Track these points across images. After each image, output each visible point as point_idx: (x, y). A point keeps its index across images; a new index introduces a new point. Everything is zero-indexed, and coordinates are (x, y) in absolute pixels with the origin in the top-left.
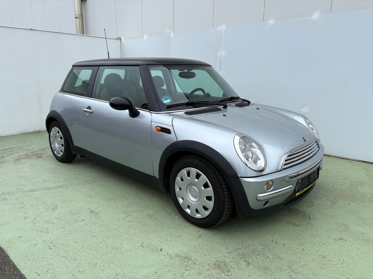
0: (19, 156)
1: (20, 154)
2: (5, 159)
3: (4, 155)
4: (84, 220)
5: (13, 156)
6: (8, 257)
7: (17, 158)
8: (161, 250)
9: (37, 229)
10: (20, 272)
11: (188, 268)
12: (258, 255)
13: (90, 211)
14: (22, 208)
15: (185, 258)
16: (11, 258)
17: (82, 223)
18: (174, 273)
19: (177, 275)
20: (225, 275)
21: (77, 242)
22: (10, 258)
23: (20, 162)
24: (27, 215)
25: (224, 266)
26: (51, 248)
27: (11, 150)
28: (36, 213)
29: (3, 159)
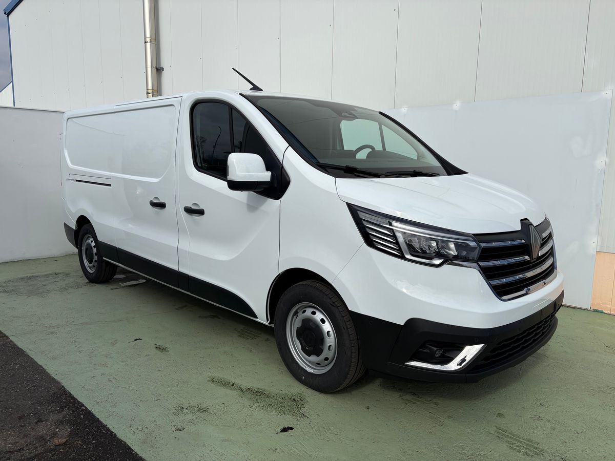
0: (66, 284)
1: (66, 282)
2: (48, 287)
3: (46, 283)
4: (148, 355)
5: (58, 284)
7: (64, 287)
9: (94, 363)
10: (77, 400)
11: (259, 401)
13: (155, 346)
14: (75, 342)
15: (258, 392)
16: (67, 388)
20: (298, 407)
21: (140, 376)
22: (65, 388)
23: (68, 291)
25: (299, 400)
26: (111, 381)
27: (56, 276)
28: (93, 347)
29: (45, 287)
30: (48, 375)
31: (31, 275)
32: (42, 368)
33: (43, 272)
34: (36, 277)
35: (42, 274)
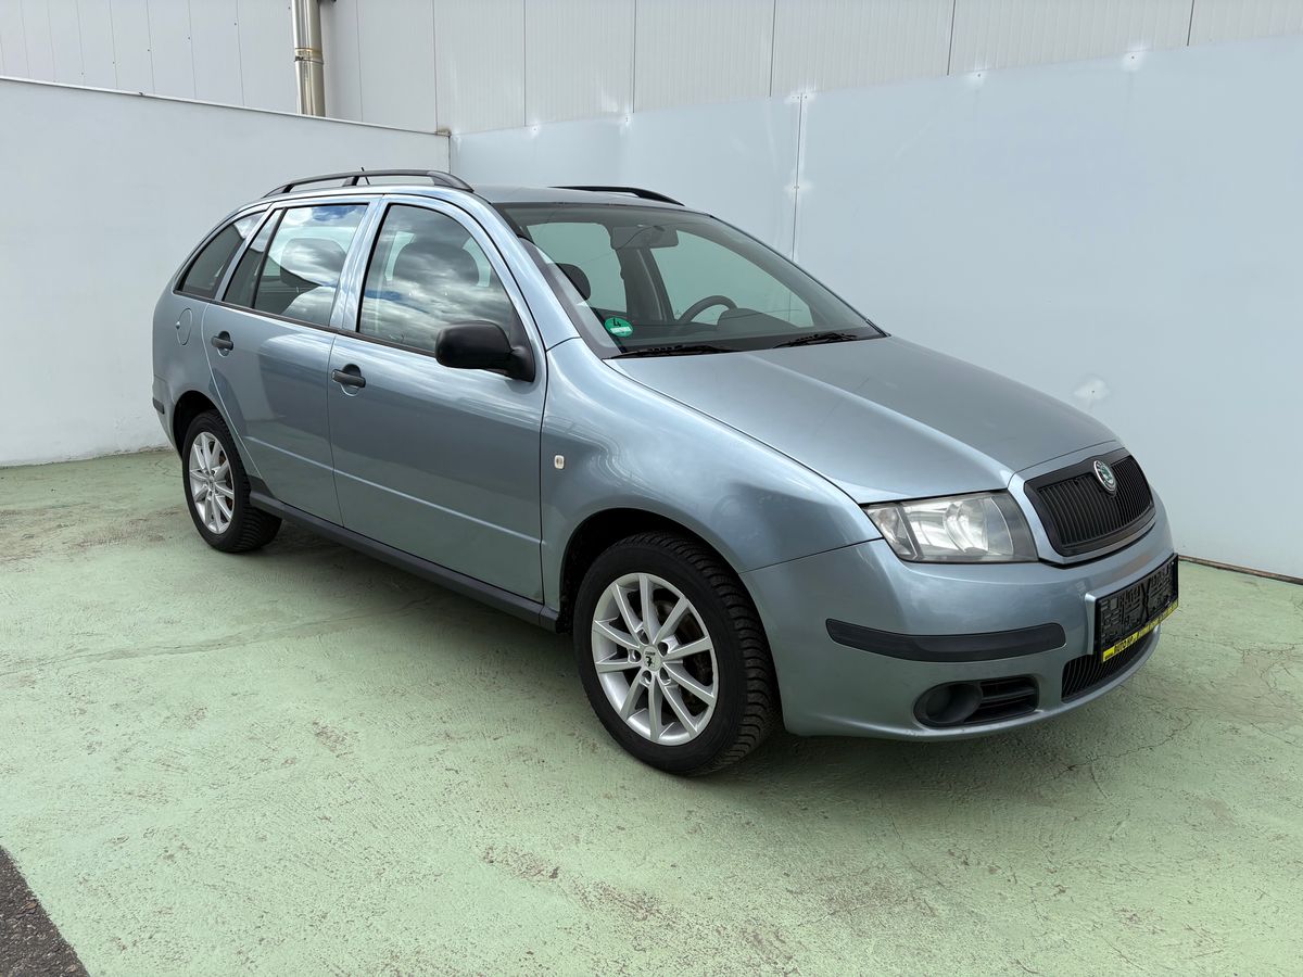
0: (86, 535)
2: (36, 542)
3: (34, 530)
4: (293, 761)
5: (66, 533)
6: (22, 881)
7: (79, 542)
8: (554, 875)
9: (128, 789)
10: (57, 934)
11: (646, 943)
12: (898, 903)
15: (637, 906)
16: (31, 886)
18: (592, 956)
19: (603, 964)
22: (26, 886)
23: (89, 554)
25: (772, 938)
26: (171, 856)
27: (61, 511)
28: (130, 731)
29: (31, 541)
33: (34, 501)
34: (14, 512)
35: (31, 506)
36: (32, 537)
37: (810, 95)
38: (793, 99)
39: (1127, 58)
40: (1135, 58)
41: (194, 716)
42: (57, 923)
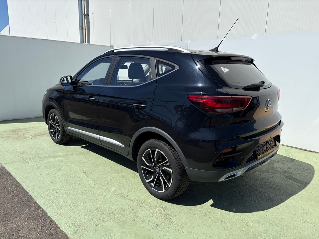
0: (36, 134)
1: (36, 132)
2: (25, 135)
3: (25, 133)
4: (79, 177)
5: (31, 133)
6: (30, 196)
7: (34, 135)
8: (127, 197)
10: (38, 204)
11: (142, 207)
13: (83, 172)
14: (39, 168)
15: (141, 202)
17: (78, 179)
20: (165, 212)
21: (74, 190)
23: (37, 138)
24: (42, 173)
26: (58, 192)
27: (30, 129)
29: (24, 135)
30: (23, 188)
31: (17, 128)
32: (19, 183)
33: (23, 127)
34: (20, 129)
35: (23, 128)
36: (24, 134)
37: (190, 41)
38: (186, 42)
39: (253, 37)
40: (254, 37)
41: (60, 169)
42: (38, 203)
